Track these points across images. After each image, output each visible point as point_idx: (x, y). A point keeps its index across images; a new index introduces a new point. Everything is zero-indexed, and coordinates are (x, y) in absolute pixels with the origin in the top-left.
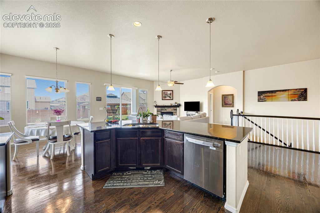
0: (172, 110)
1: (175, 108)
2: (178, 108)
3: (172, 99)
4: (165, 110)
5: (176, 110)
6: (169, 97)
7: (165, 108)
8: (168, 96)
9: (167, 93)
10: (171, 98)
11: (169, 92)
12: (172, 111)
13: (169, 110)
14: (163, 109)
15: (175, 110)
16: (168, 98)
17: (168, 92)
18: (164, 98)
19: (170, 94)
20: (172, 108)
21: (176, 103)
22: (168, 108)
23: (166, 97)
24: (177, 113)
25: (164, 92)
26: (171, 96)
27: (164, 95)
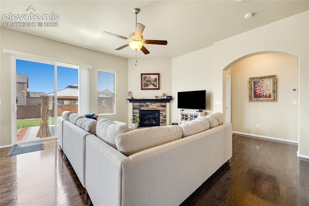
0: (158, 106)
1: (163, 104)
2: (168, 104)
3: (158, 87)
4: (147, 106)
5: (165, 106)
6: (154, 85)
7: (147, 104)
8: (151, 84)
9: (150, 77)
10: (156, 86)
11: (153, 77)
12: (158, 109)
14: (143, 104)
15: (162, 106)
16: (151, 87)
18: (144, 87)
19: (155, 80)
20: (158, 104)
21: (164, 95)
22: (152, 104)
23: (148, 84)
24: (166, 112)
25: (145, 76)
26: (157, 83)
27: (144, 81)
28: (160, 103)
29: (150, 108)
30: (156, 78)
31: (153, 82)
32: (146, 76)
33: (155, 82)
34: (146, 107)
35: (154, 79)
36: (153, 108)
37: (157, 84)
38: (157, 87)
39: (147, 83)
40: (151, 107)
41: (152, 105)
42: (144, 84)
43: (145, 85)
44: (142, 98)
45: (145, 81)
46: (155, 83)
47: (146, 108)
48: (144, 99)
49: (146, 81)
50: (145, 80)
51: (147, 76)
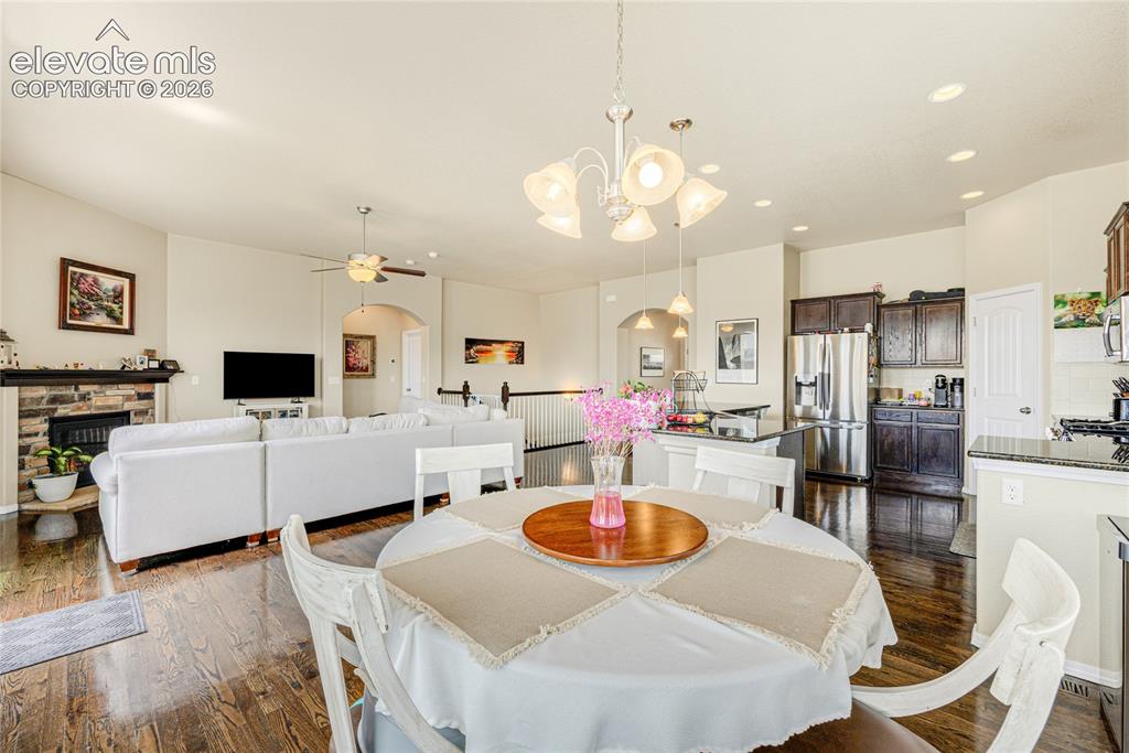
0: (128, 398)
1: (143, 389)
2: (158, 387)
3: (126, 325)
4: (84, 398)
5: (149, 396)
6: (110, 314)
7: (84, 389)
8: (102, 308)
9: (96, 281)
10: (119, 320)
11: (108, 283)
12: (127, 406)
13: (111, 402)
14: (71, 391)
15: (141, 397)
16: (101, 320)
17: (103, 278)
18: (71, 316)
19: (118, 296)
20: (130, 390)
21: (151, 354)
22: (104, 388)
23: (90, 308)
24: (153, 415)
25: (75, 273)
26: (121, 308)
27: (71, 293)
28: (133, 386)
29: (98, 408)
30: (118, 290)
31: (110, 304)
32: (82, 275)
33: (115, 303)
34: (81, 404)
35: (114, 290)
36: (110, 407)
37: (121, 313)
38: (121, 323)
39: (83, 303)
40: (99, 403)
41: (108, 393)
42: (72, 305)
43: (77, 312)
44: (71, 368)
45: (76, 292)
46: (115, 307)
47: (79, 408)
48: (80, 368)
49: (82, 293)
50: (77, 288)
51: (87, 275)
